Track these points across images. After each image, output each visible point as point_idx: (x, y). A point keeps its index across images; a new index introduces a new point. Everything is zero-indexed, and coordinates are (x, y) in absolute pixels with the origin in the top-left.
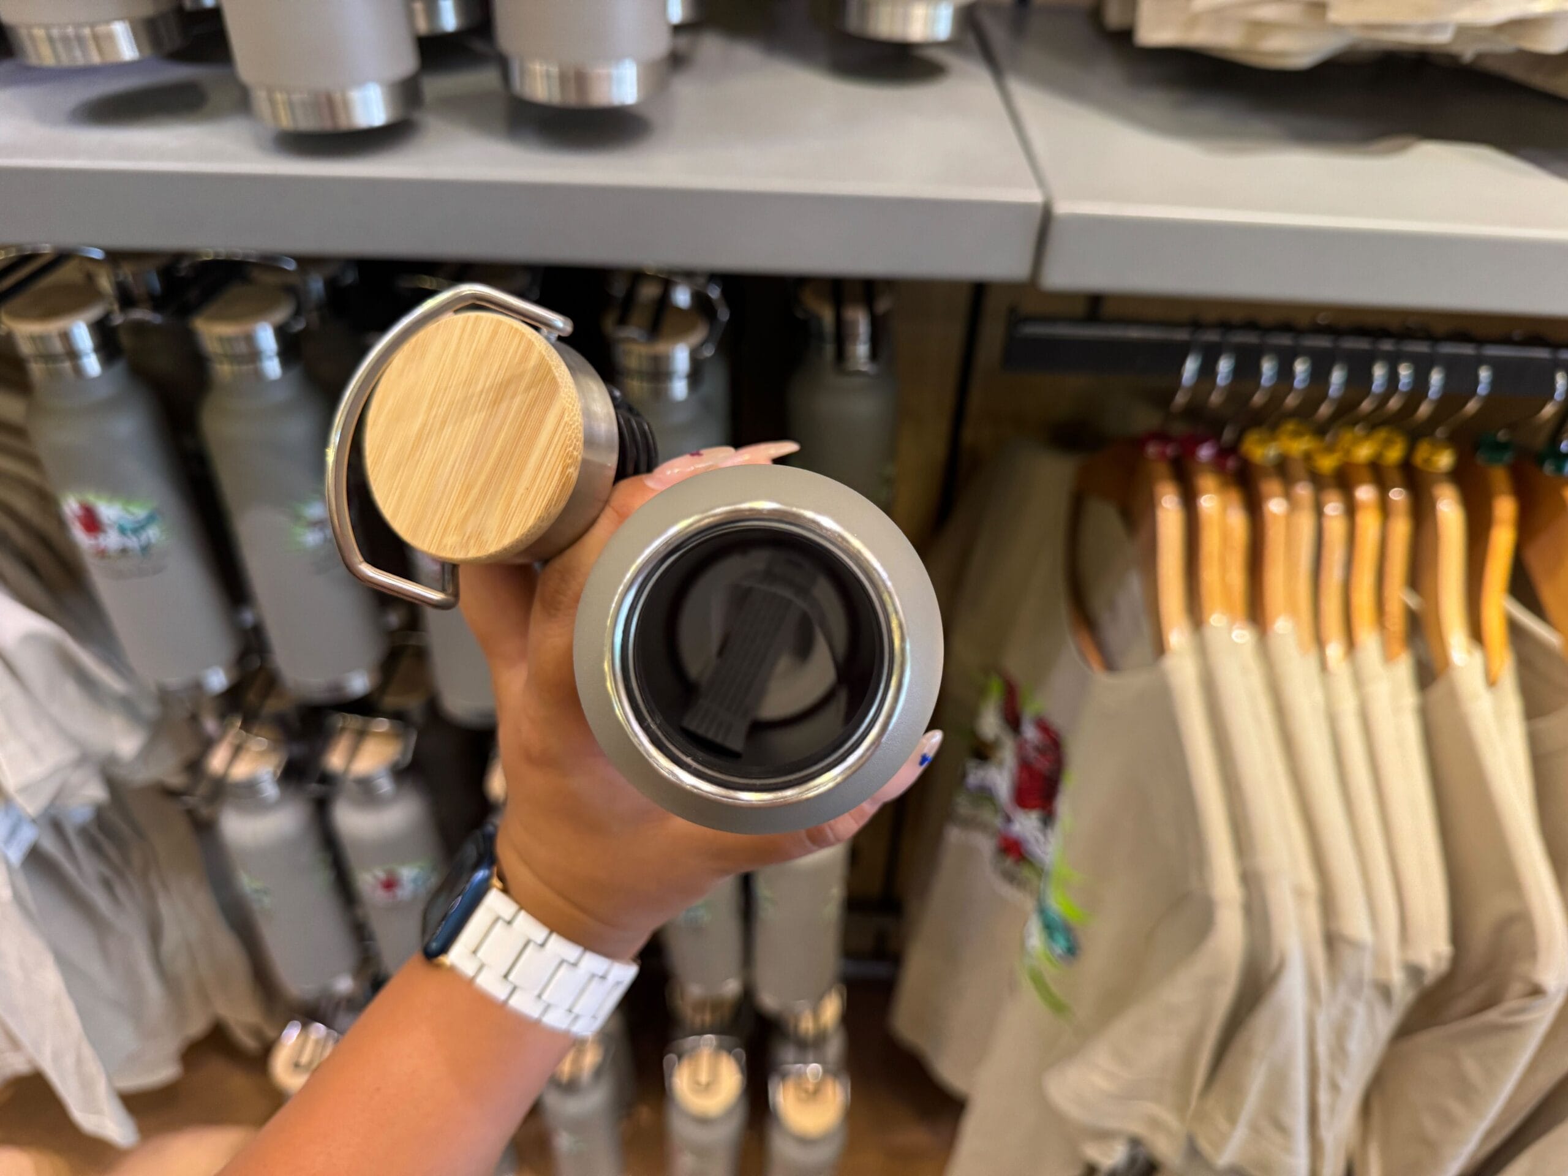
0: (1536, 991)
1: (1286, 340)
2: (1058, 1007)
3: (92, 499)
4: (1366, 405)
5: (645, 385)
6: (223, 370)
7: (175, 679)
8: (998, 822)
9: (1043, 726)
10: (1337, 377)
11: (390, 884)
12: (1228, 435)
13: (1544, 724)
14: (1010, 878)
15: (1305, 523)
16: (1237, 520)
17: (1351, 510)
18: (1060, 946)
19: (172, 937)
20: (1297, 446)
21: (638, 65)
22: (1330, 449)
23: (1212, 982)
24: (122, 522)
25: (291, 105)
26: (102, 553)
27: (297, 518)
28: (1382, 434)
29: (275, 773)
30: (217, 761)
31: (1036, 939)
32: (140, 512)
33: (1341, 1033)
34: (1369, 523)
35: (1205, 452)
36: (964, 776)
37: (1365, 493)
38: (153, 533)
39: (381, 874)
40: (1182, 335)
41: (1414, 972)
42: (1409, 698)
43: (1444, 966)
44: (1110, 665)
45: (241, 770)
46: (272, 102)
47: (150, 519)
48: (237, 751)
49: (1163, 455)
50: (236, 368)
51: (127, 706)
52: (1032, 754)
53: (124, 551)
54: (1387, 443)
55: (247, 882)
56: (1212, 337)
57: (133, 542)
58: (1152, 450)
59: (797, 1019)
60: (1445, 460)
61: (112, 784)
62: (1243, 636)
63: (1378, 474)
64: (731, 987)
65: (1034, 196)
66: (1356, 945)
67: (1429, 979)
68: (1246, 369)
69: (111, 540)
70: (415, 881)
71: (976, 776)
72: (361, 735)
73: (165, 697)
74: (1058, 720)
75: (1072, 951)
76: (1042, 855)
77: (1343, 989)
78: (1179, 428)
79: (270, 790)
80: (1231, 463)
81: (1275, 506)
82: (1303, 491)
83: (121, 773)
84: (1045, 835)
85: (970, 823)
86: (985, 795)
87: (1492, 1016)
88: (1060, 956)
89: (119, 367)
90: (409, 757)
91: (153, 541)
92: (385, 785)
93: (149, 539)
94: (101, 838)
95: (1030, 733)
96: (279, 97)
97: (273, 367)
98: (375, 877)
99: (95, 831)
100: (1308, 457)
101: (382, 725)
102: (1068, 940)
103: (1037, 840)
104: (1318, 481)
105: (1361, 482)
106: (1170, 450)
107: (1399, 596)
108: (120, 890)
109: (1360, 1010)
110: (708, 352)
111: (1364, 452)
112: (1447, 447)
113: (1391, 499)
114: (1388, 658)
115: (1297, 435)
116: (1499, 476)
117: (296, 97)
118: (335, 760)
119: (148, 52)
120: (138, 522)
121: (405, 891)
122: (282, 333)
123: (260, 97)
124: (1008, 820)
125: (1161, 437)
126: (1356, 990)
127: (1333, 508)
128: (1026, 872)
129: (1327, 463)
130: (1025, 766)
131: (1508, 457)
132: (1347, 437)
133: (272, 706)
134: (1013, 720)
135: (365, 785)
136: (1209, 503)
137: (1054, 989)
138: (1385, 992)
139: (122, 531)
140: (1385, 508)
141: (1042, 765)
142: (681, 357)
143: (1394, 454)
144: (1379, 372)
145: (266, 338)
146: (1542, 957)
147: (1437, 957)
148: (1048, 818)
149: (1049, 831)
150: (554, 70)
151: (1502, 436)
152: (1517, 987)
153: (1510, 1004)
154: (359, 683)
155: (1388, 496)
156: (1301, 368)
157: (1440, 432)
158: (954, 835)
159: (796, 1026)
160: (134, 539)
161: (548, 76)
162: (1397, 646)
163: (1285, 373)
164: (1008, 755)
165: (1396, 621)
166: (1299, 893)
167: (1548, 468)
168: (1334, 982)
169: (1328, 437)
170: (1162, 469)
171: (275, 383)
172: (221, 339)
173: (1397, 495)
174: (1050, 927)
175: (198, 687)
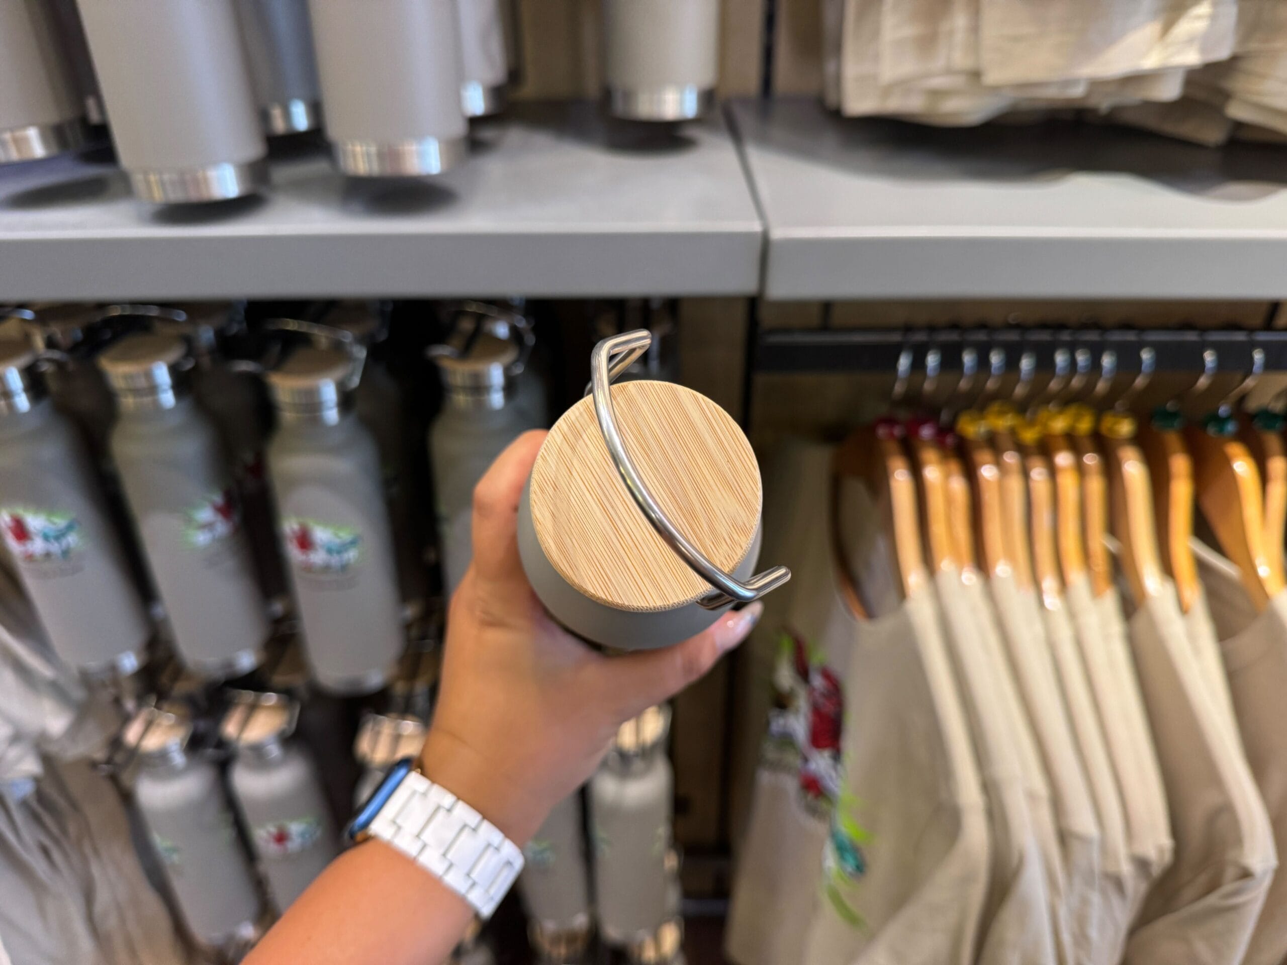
0: (1246, 874)
1: (981, 336)
2: (853, 920)
3: (20, 512)
4: (1054, 385)
5: (470, 399)
6: (128, 402)
7: (94, 664)
8: (798, 762)
9: (827, 675)
10: (1026, 364)
11: (281, 838)
12: (945, 416)
13: (1233, 644)
14: (813, 811)
15: (1015, 484)
16: (958, 485)
17: (1053, 472)
18: (850, 866)
19: (103, 897)
20: (1002, 422)
21: (440, 143)
22: (1031, 424)
23: (966, 880)
24: (46, 531)
25: (162, 184)
26: (30, 558)
27: (189, 521)
28: (1072, 410)
29: (181, 745)
30: (132, 734)
31: (831, 861)
32: (61, 522)
33: (1081, 921)
34: (1068, 483)
35: (926, 432)
36: (768, 723)
37: (1063, 459)
38: (72, 539)
39: (273, 830)
40: (896, 338)
41: (1142, 864)
42: (1116, 627)
43: (1168, 857)
44: (870, 614)
45: (152, 742)
46: (148, 183)
47: (70, 528)
48: (149, 725)
49: (892, 435)
50: (139, 400)
51: (57, 691)
52: (821, 700)
53: (48, 555)
54: (1078, 418)
55: (160, 841)
56: (920, 337)
57: (55, 548)
58: (882, 431)
59: (641, 947)
60: (1125, 428)
61: (47, 760)
62: (970, 578)
63: (1072, 442)
64: (580, 921)
65: (756, 227)
66: (1084, 840)
67: (1156, 871)
68: (951, 361)
69: (37, 546)
70: (302, 835)
71: (778, 723)
72: (253, 708)
73: (86, 680)
74: (836, 667)
75: (861, 868)
76: (836, 789)
77: (1077, 880)
78: (903, 414)
79: (178, 759)
80: (950, 440)
81: (988, 472)
82: (1011, 458)
83: (53, 749)
84: (835, 769)
85: (778, 767)
86: (787, 740)
87: (1213, 900)
88: (851, 874)
89: (45, 404)
90: (294, 726)
91: (73, 545)
92: (274, 751)
93: (69, 545)
94: (39, 810)
95: (818, 681)
96: (153, 178)
97: (168, 398)
98: (269, 833)
99: (34, 804)
100: (1013, 432)
101: (271, 699)
102: (856, 858)
103: (831, 777)
104: (1023, 450)
105: (1059, 449)
106: (898, 431)
107: (1100, 542)
108: (57, 856)
109: (1096, 898)
110: (519, 370)
111: (1059, 424)
112: (1126, 417)
113: (1084, 463)
114: (1096, 593)
115: (1002, 413)
116: (1172, 439)
117: (166, 177)
118: (230, 728)
119: (55, 150)
120: (60, 531)
121: (294, 844)
122: (174, 370)
123: (138, 179)
124: (806, 760)
125: (890, 422)
126: (1089, 881)
127: (1038, 474)
128: (823, 805)
129: (1029, 436)
130: (817, 711)
131: (1177, 423)
132: (1043, 414)
133: (181, 688)
134: (803, 671)
135: (257, 750)
136: (932, 473)
137: (849, 903)
138: (1118, 883)
139: (46, 538)
140: (1081, 470)
141: (828, 708)
142: (496, 374)
143: (1085, 425)
144: (1060, 359)
145: (162, 374)
146: (1247, 844)
147: (1161, 850)
148: (837, 756)
149: (839, 767)
150: (373, 149)
151: (1170, 406)
152: (1230, 872)
153: (1227, 888)
154: (247, 661)
155: (1083, 460)
156: (996, 359)
157: (1119, 404)
158: (765, 778)
159: (640, 955)
160: (56, 545)
161: (368, 155)
162: (1103, 582)
163: (983, 363)
164: (802, 703)
165: (1101, 564)
166: (1031, 796)
167: (1211, 431)
168: (1069, 874)
169: (1028, 415)
170: (892, 446)
171: (170, 411)
172: (127, 377)
173: (1091, 460)
174: (843, 849)
175: (113, 668)
